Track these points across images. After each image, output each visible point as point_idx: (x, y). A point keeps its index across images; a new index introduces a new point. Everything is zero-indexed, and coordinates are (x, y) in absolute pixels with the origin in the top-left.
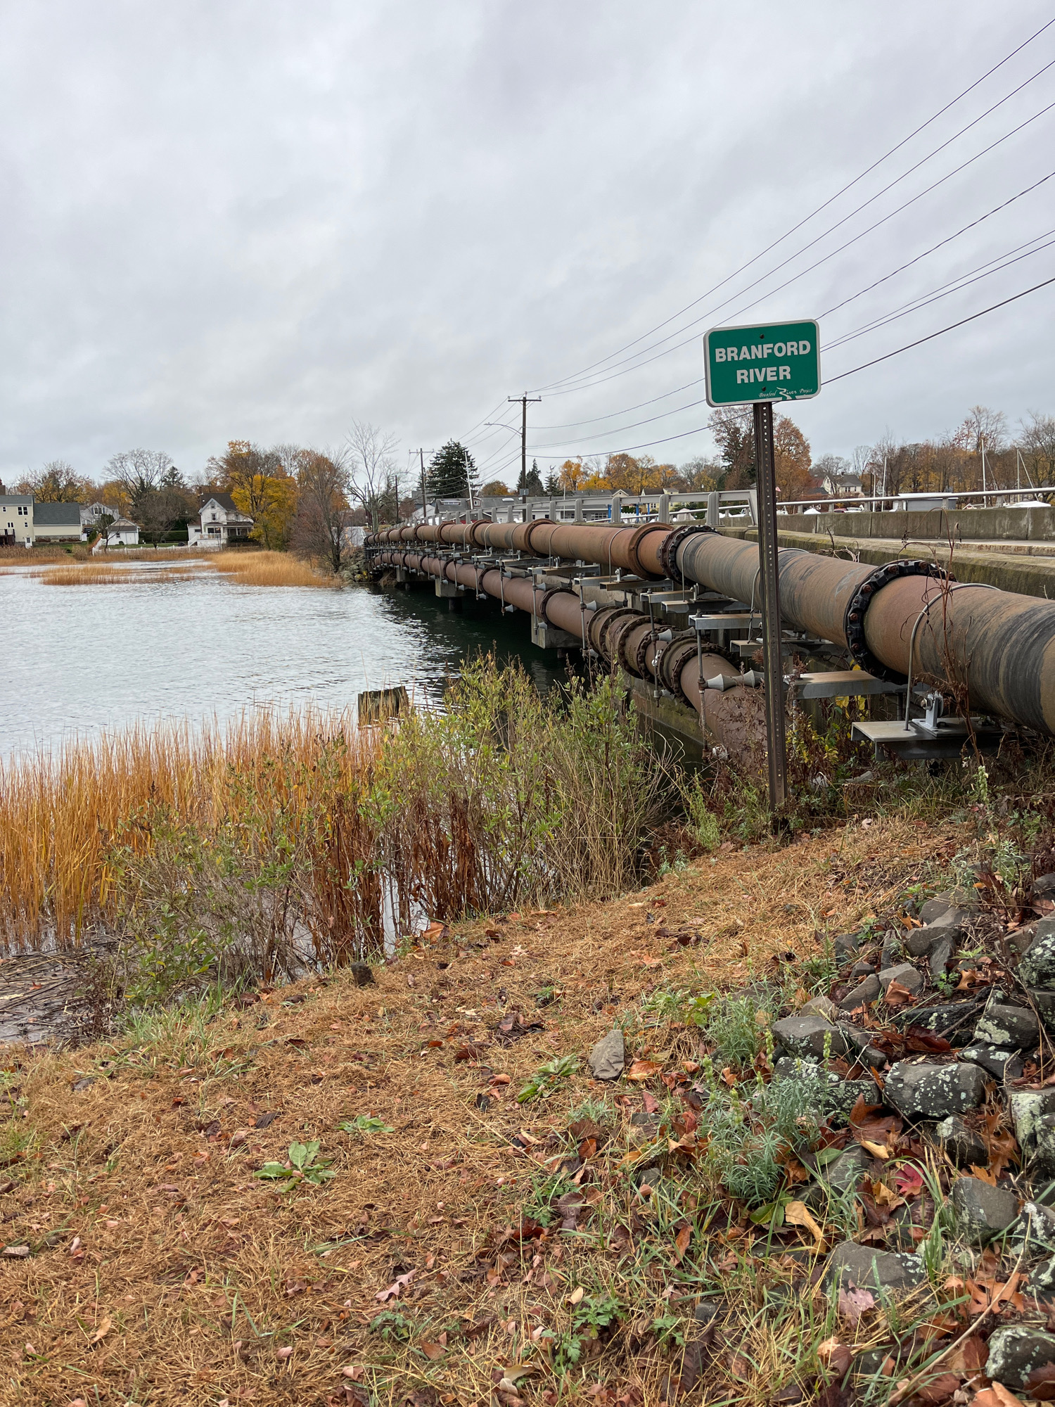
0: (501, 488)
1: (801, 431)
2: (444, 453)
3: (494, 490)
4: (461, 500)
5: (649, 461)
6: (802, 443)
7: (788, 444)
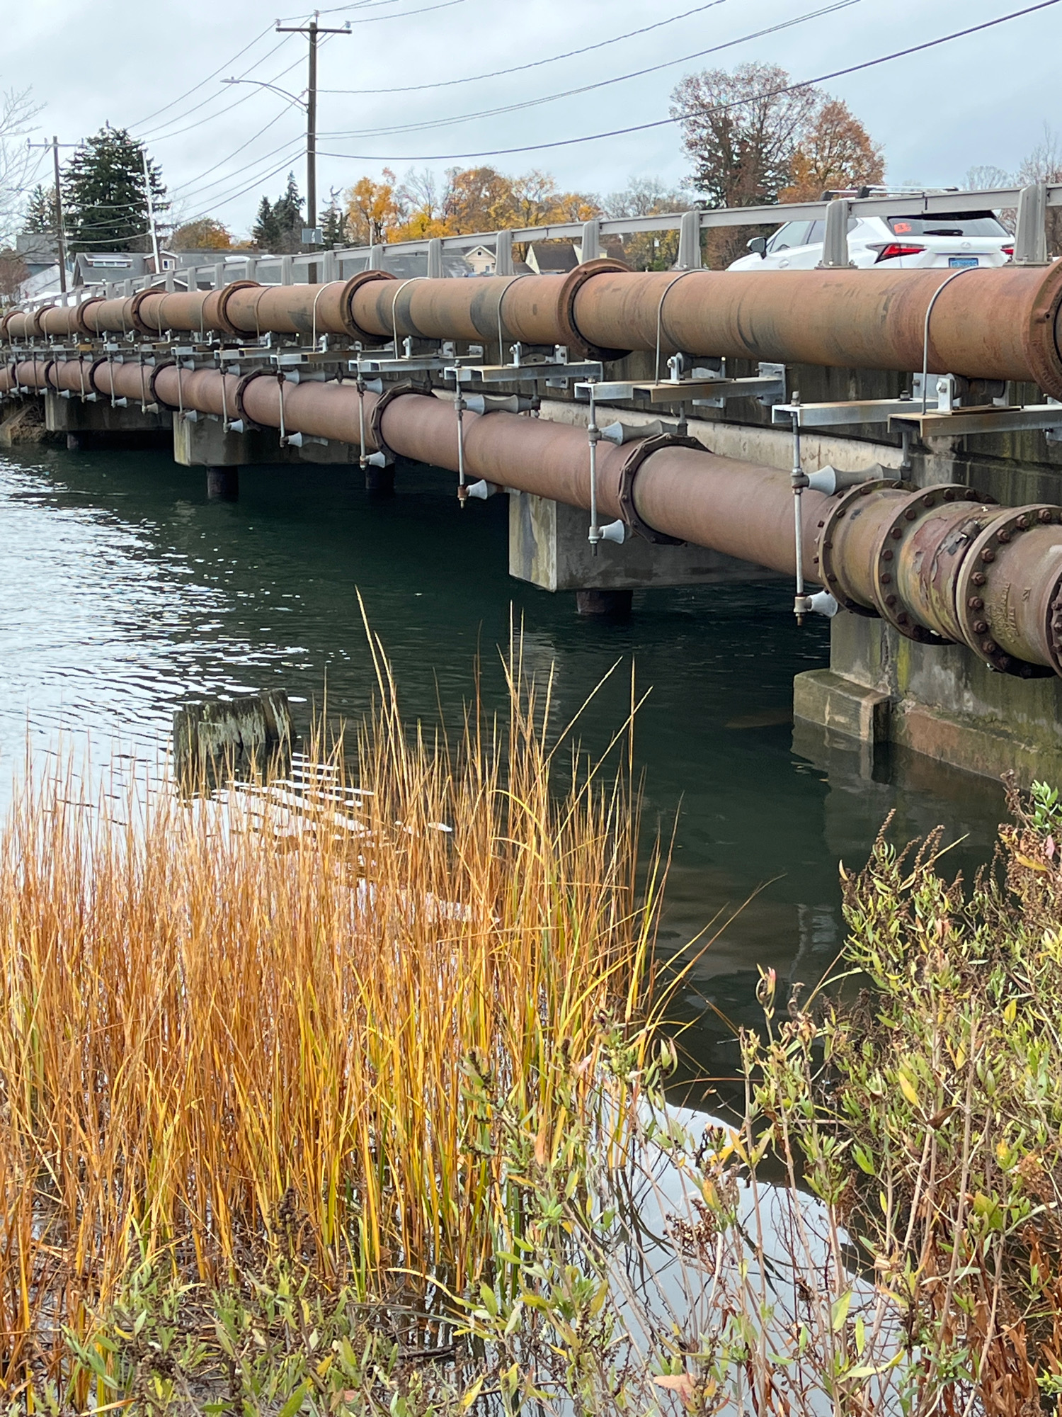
0: (215, 234)
1: (867, 131)
2: (92, 152)
3: (199, 238)
4: (131, 258)
5: (542, 184)
6: (869, 157)
7: (842, 158)
